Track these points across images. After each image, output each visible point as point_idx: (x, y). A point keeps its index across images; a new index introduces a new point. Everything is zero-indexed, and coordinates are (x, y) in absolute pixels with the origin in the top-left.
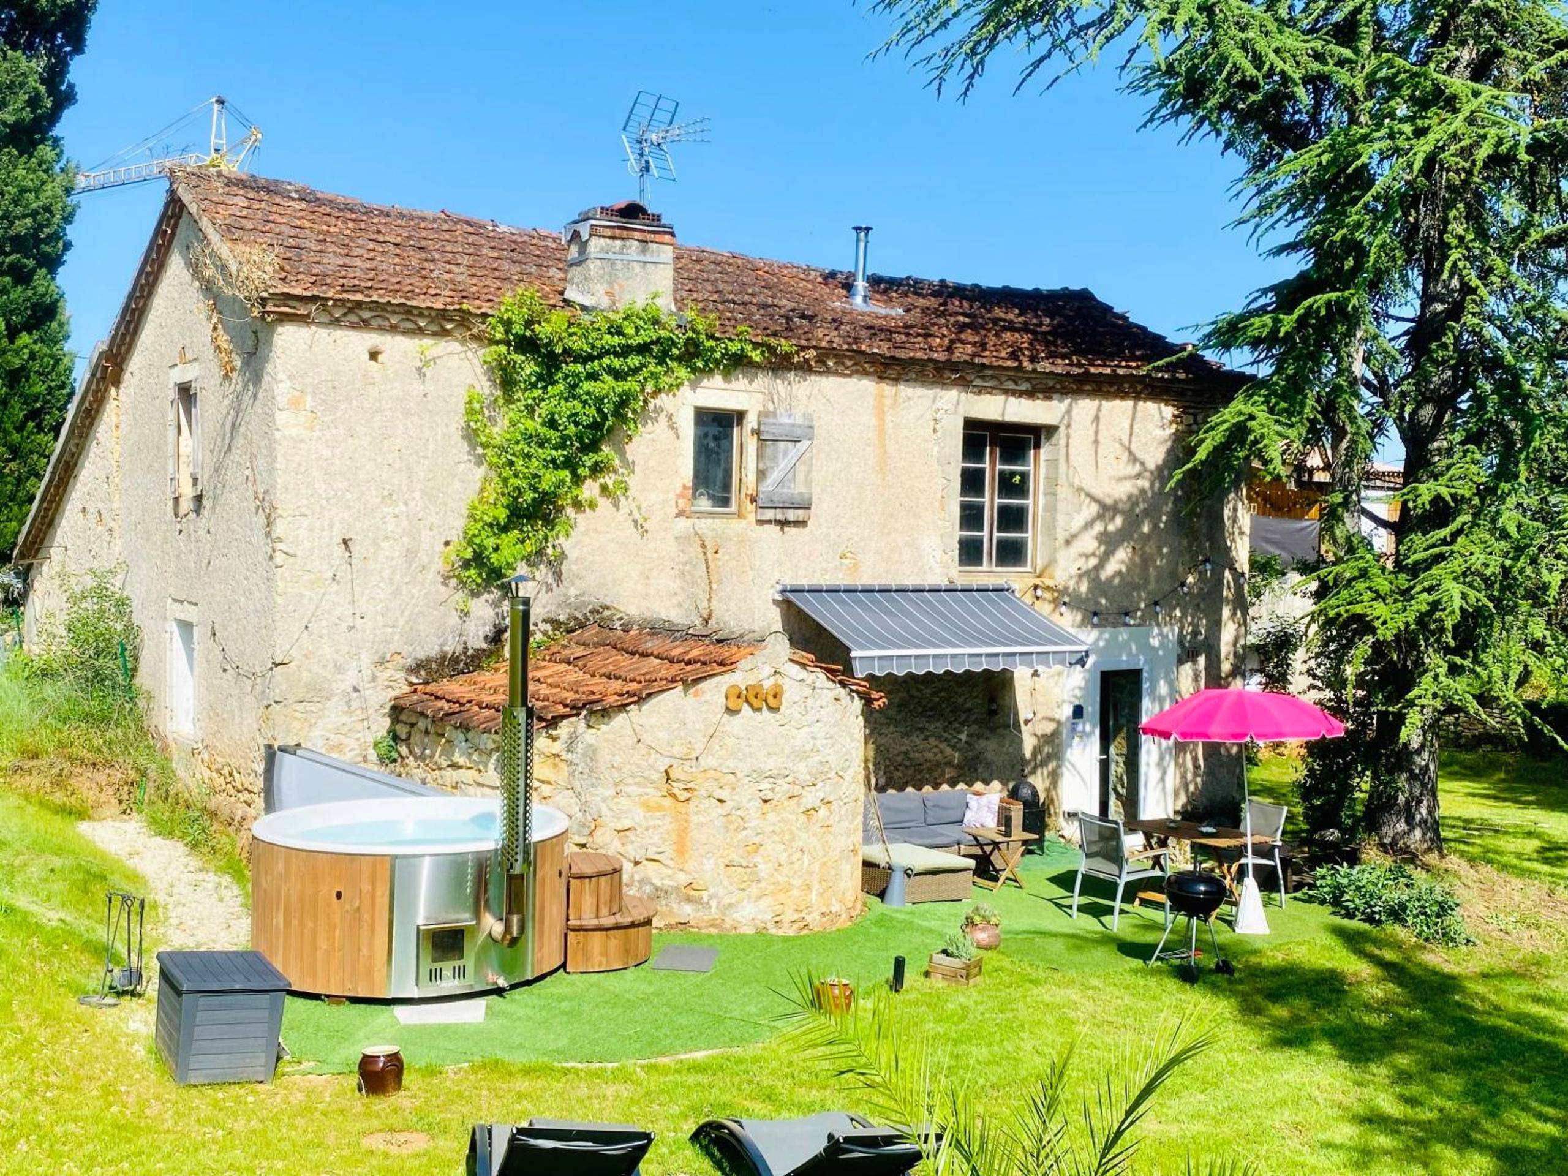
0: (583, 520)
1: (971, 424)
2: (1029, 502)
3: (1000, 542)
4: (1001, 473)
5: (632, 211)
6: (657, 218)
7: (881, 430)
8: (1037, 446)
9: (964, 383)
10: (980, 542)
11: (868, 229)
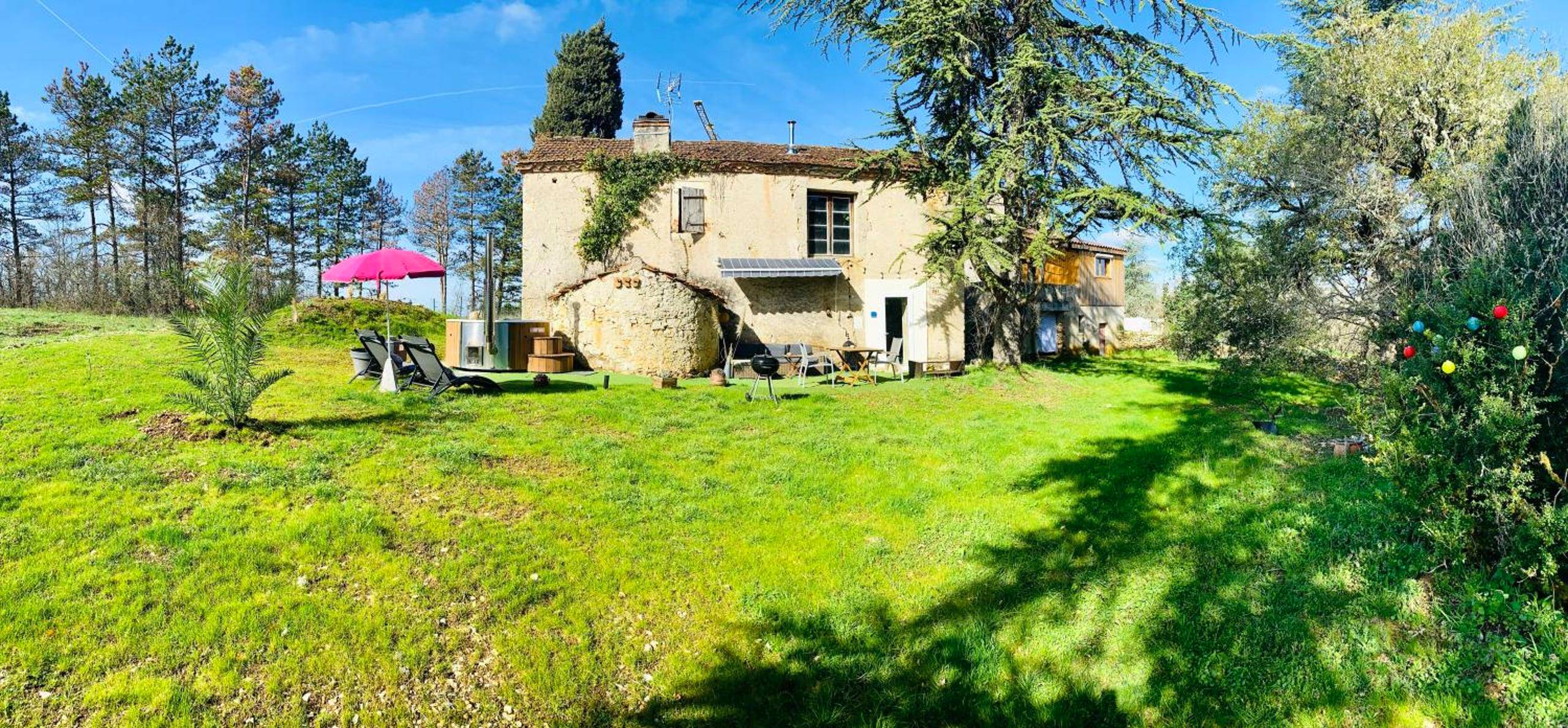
0: (634, 234)
1: (810, 192)
2: (850, 227)
3: (835, 244)
4: (835, 215)
5: (651, 116)
6: (661, 117)
7: (768, 195)
8: (852, 201)
9: (802, 173)
10: (825, 243)
11: (793, 123)
